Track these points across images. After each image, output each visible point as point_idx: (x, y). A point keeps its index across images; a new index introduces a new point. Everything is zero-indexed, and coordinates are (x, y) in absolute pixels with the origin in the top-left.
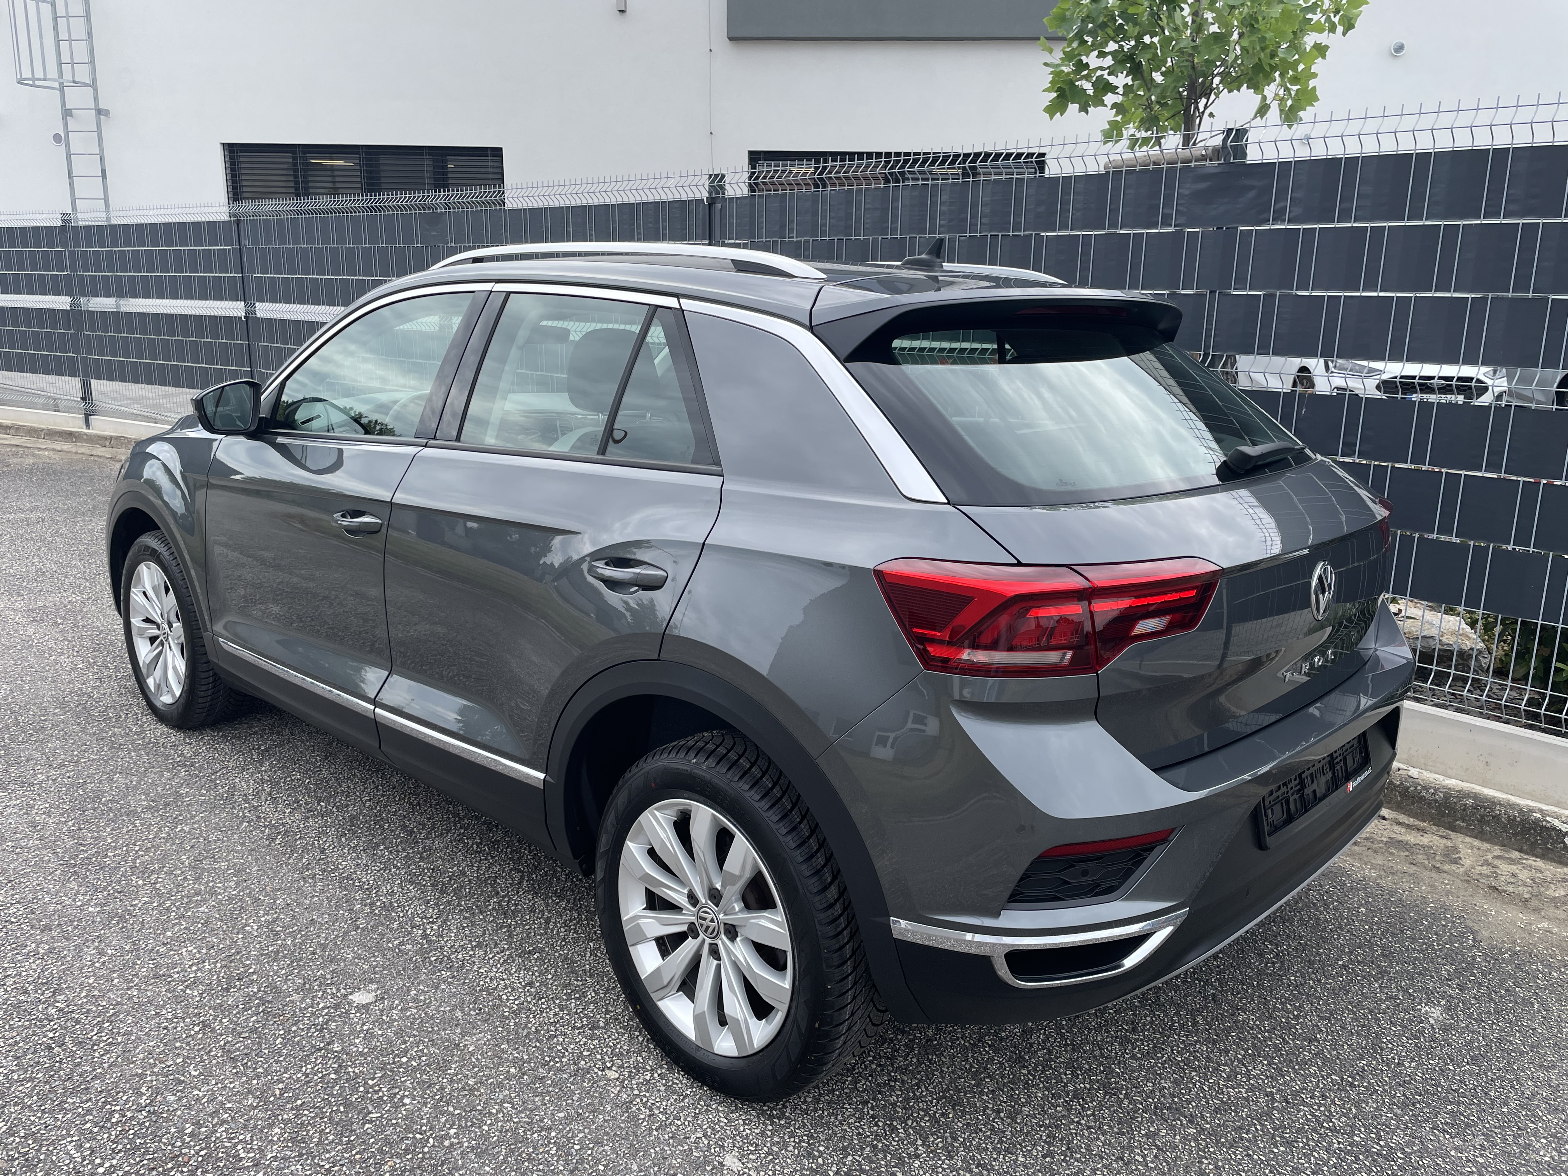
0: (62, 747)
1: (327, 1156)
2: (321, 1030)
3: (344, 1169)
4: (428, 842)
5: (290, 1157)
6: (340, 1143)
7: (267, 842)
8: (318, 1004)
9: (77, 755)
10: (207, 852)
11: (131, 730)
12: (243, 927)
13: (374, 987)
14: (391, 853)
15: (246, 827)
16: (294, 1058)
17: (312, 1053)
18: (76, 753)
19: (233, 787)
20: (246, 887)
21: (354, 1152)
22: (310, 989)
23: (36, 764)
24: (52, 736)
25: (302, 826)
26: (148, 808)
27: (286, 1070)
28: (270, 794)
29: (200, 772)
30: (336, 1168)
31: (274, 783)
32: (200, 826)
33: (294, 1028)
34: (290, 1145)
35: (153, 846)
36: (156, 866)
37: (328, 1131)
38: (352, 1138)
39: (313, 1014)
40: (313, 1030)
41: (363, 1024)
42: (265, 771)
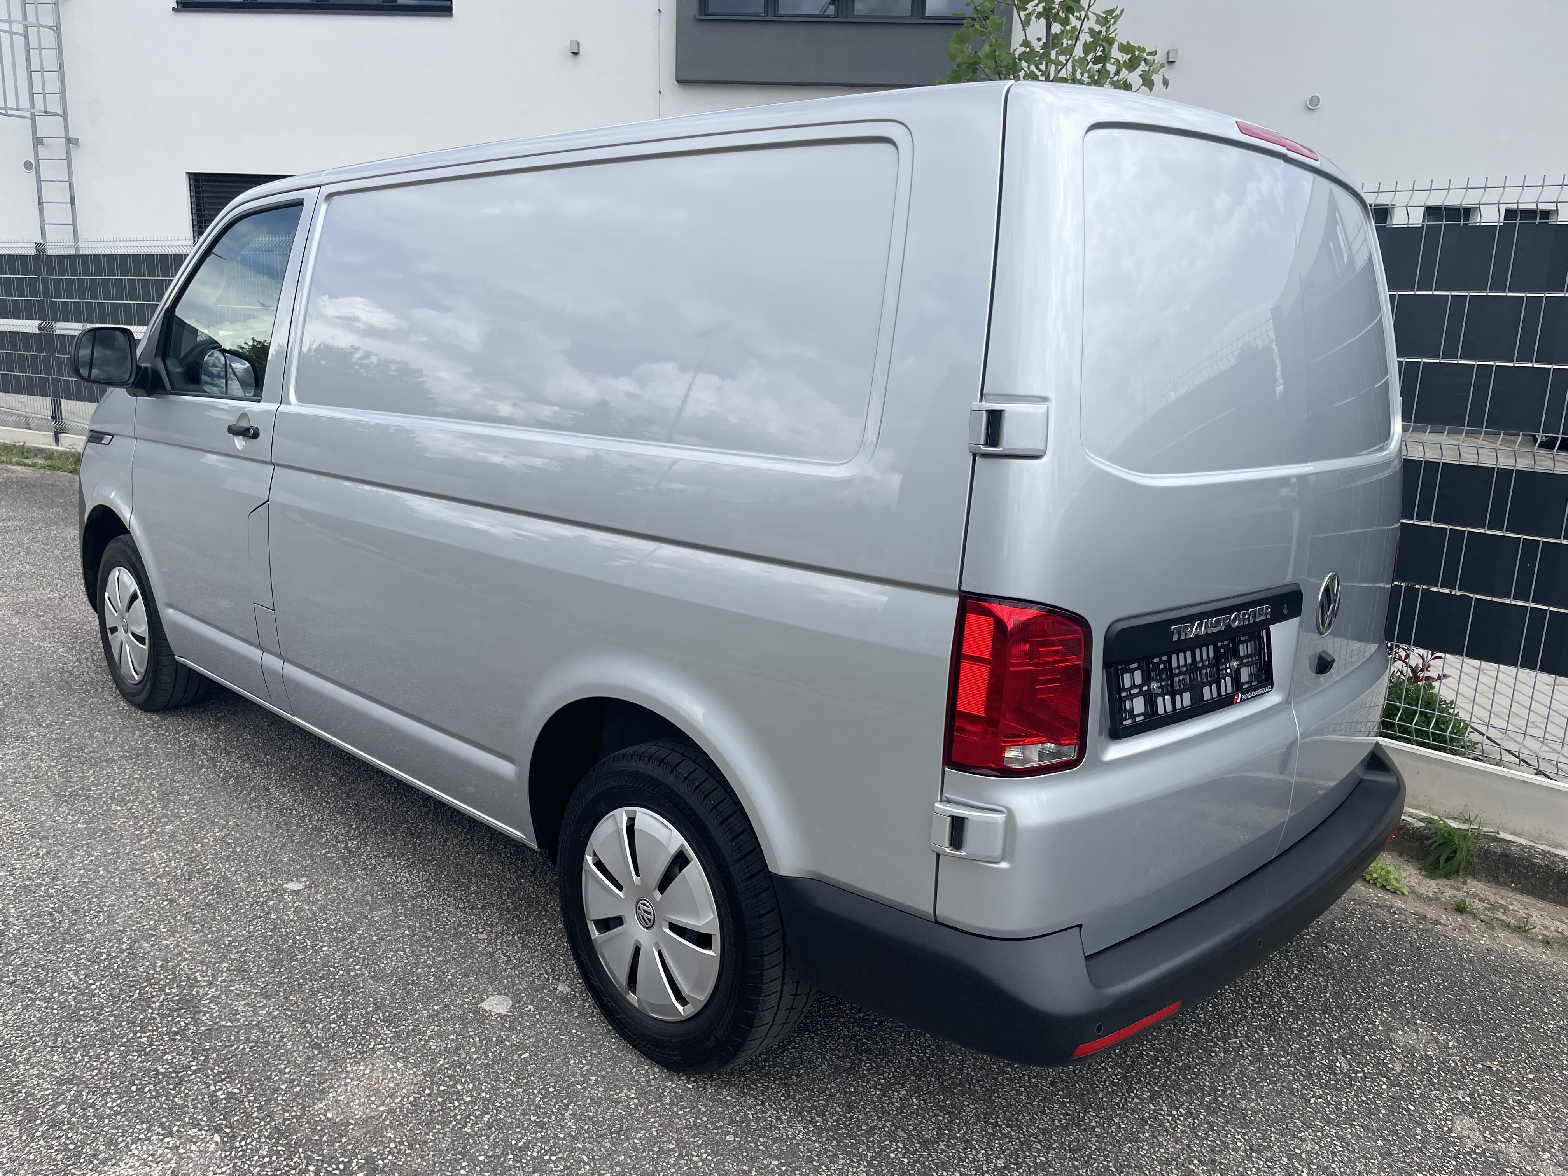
0: (48, 712)
1: (263, 980)
2: (262, 905)
3: (275, 987)
4: (353, 786)
5: (235, 980)
6: (273, 972)
7: (222, 783)
8: (260, 889)
9: (62, 718)
10: (173, 788)
11: (107, 700)
12: (202, 840)
13: (304, 879)
14: (323, 792)
15: (205, 772)
16: (241, 922)
17: (254, 920)
18: (61, 716)
19: (194, 744)
20: (205, 813)
21: (283, 978)
22: (254, 880)
23: (28, 724)
24: (40, 703)
25: (251, 772)
26: (124, 757)
27: (234, 929)
28: (225, 749)
29: (166, 732)
30: (270, 987)
31: (228, 741)
32: (167, 770)
33: (241, 904)
34: (235, 973)
35: (128, 784)
36: (131, 797)
37: (264, 965)
38: (282, 970)
39: (256, 895)
40: (255, 905)
41: (295, 902)
42: (221, 733)
